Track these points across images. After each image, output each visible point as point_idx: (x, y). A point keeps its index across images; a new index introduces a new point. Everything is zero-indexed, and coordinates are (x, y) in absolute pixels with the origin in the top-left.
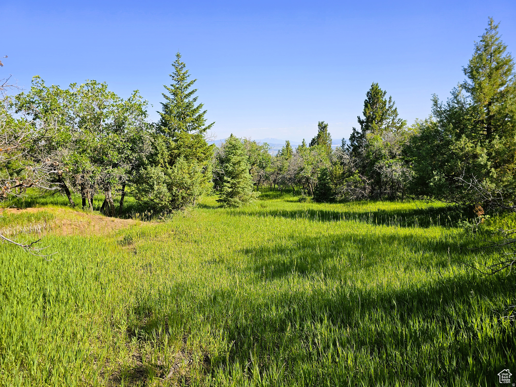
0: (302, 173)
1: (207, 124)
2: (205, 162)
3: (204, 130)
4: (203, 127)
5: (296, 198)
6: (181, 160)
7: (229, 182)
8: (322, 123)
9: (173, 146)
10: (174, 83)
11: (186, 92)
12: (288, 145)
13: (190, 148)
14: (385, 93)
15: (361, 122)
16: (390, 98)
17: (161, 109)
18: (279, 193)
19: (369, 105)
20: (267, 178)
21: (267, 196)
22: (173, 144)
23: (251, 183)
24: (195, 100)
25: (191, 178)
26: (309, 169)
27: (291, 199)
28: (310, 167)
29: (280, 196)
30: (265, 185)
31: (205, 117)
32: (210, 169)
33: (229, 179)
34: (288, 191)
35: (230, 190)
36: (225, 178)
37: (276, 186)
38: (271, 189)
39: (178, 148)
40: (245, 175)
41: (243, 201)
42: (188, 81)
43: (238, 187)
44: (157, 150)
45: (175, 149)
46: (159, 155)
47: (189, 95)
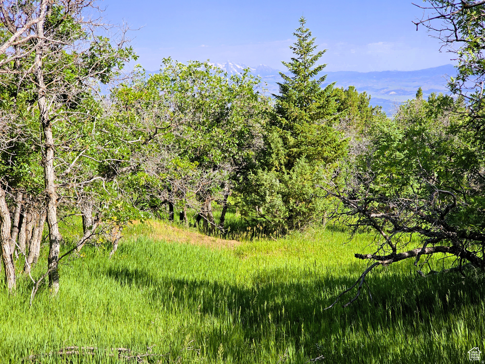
6: (302, 161)
9: (291, 143)
10: (296, 56)
11: (312, 68)
13: (313, 145)
17: (277, 91)
22: (292, 140)
24: (323, 79)
25: (313, 186)
39: (297, 145)
42: (314, 53)
44: (271, 148)
45: (294, 147)
46: (274, 156)
47: (315, 71)
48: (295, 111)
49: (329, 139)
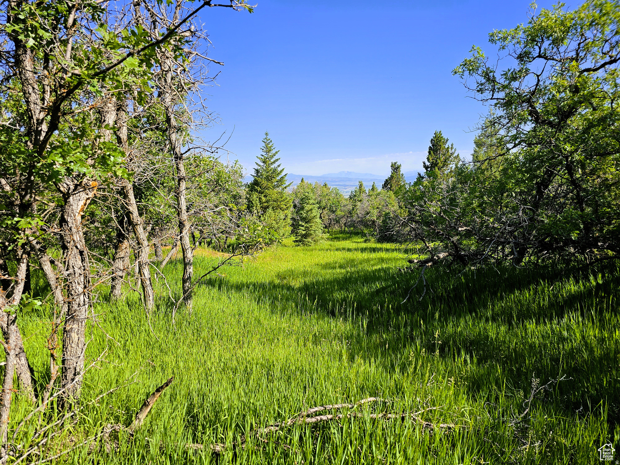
0: (368, 217)
1: (287, 184)
2: (286, 212)
3: (285, 188)
4: (285, 186)
5: (362, 240)
6: (270, 210)
7: (303, 226)
8: (395, 163)
9: (264, 201)
10: (264, 154)
11: (272, 161)
12: (361, 186)
13: (275, 201)
14: (447, 140)
15: (426, 167)
16: (452, 145)
17: (253, 173)
18: (348, 235)
19: (432, 152)
20: (338, 222)
21: (336, 238)
22: (264, 199)
23: (321, 227)
24: (279, 166)
25: (277, 223)
26: (375, 212)
27: (359, 240)
28: (375, 211)
29: (349, 237)
30: (336, 228)
31: (286, 178)
32: (290, 216)
33: (303, 224)
34: (357, 234)
35: (304, 232)
36: (300, 223)
37: (346, 229)
38: (341, 232)
39: (267, 202)
40: (316, 220)
41: (314, 241)
42: (273, 152)
43: (310, 230)
44: (253, 204)
45: (265, 203)
46: (254, 208)
47: (274, 162)
48: (264, 183)
49: (283, 198)
